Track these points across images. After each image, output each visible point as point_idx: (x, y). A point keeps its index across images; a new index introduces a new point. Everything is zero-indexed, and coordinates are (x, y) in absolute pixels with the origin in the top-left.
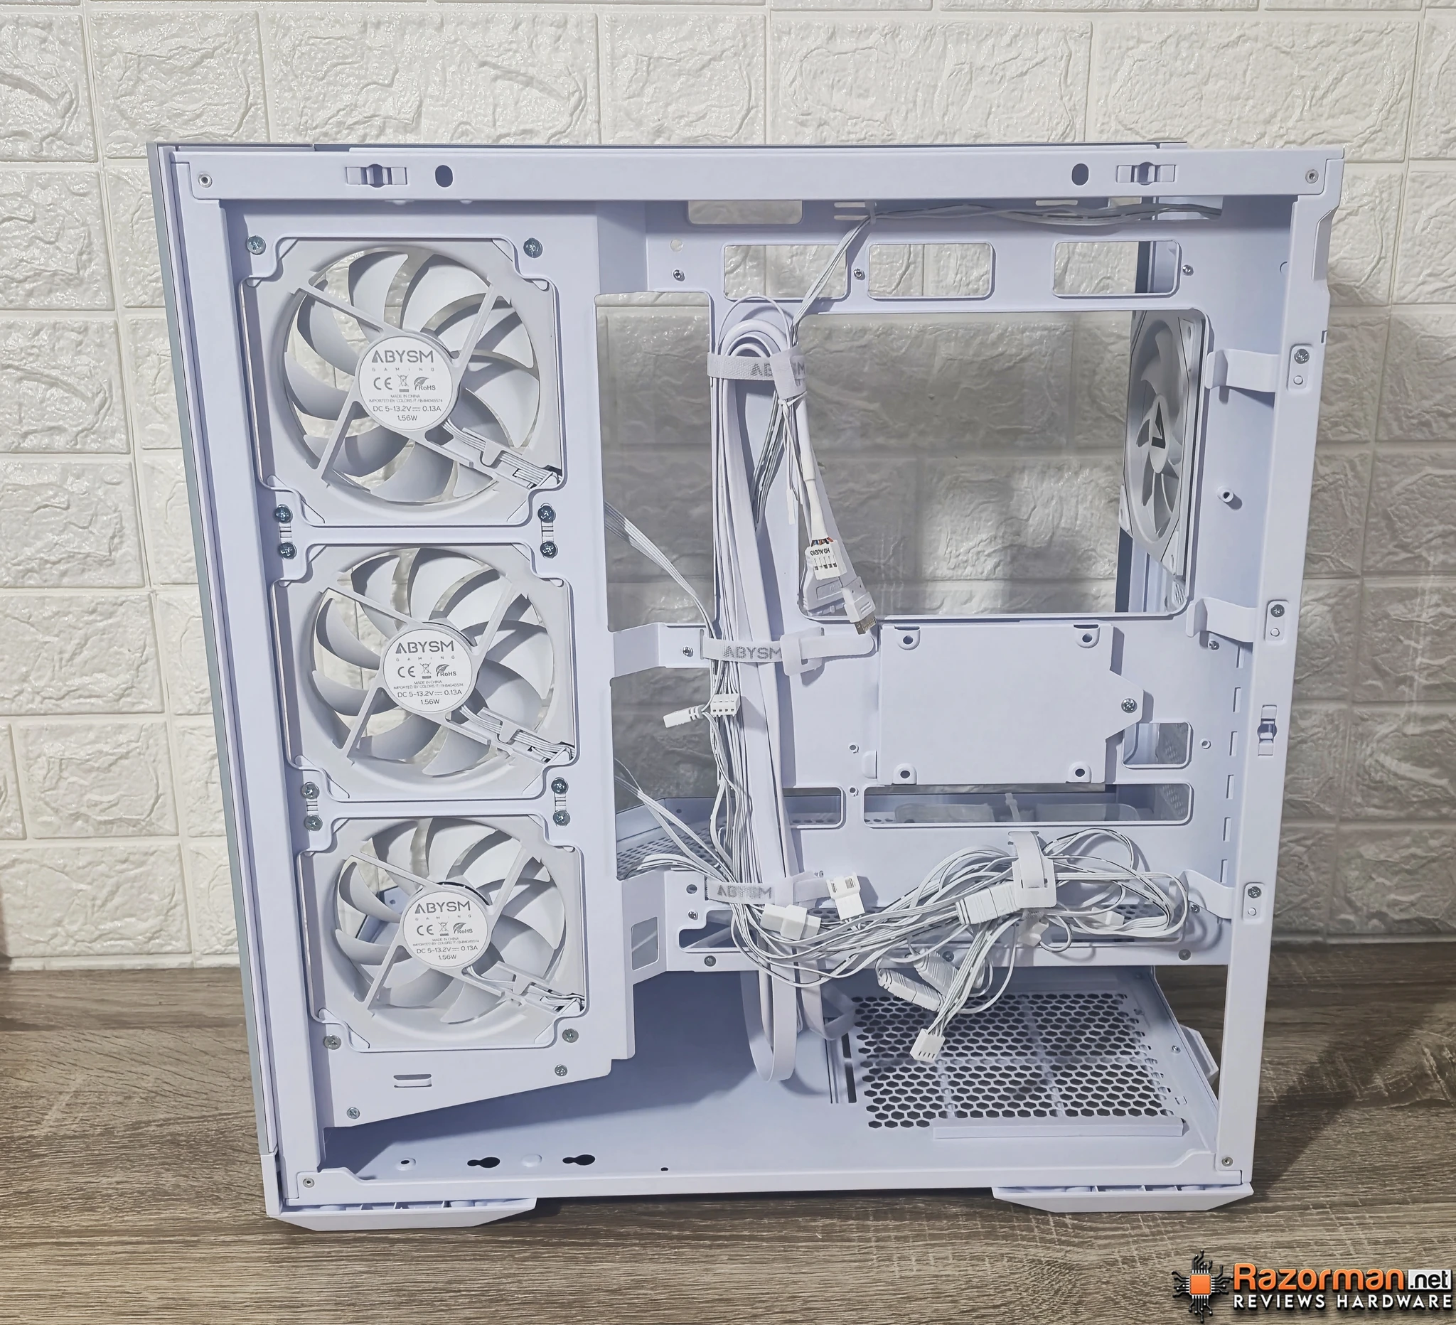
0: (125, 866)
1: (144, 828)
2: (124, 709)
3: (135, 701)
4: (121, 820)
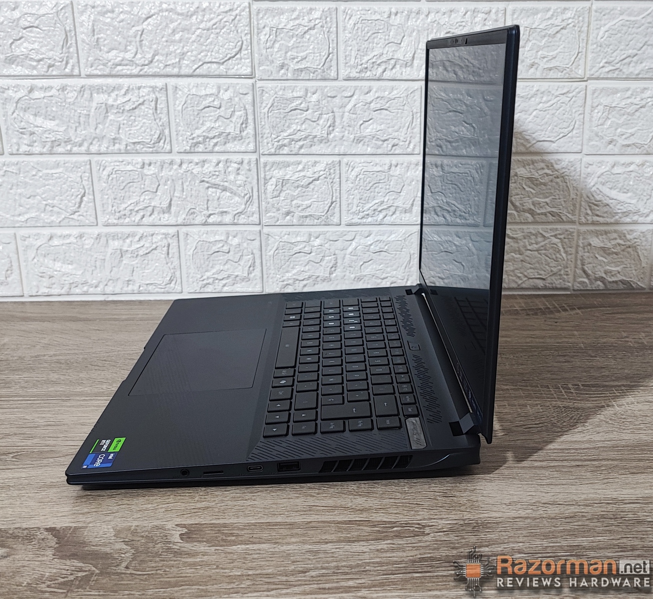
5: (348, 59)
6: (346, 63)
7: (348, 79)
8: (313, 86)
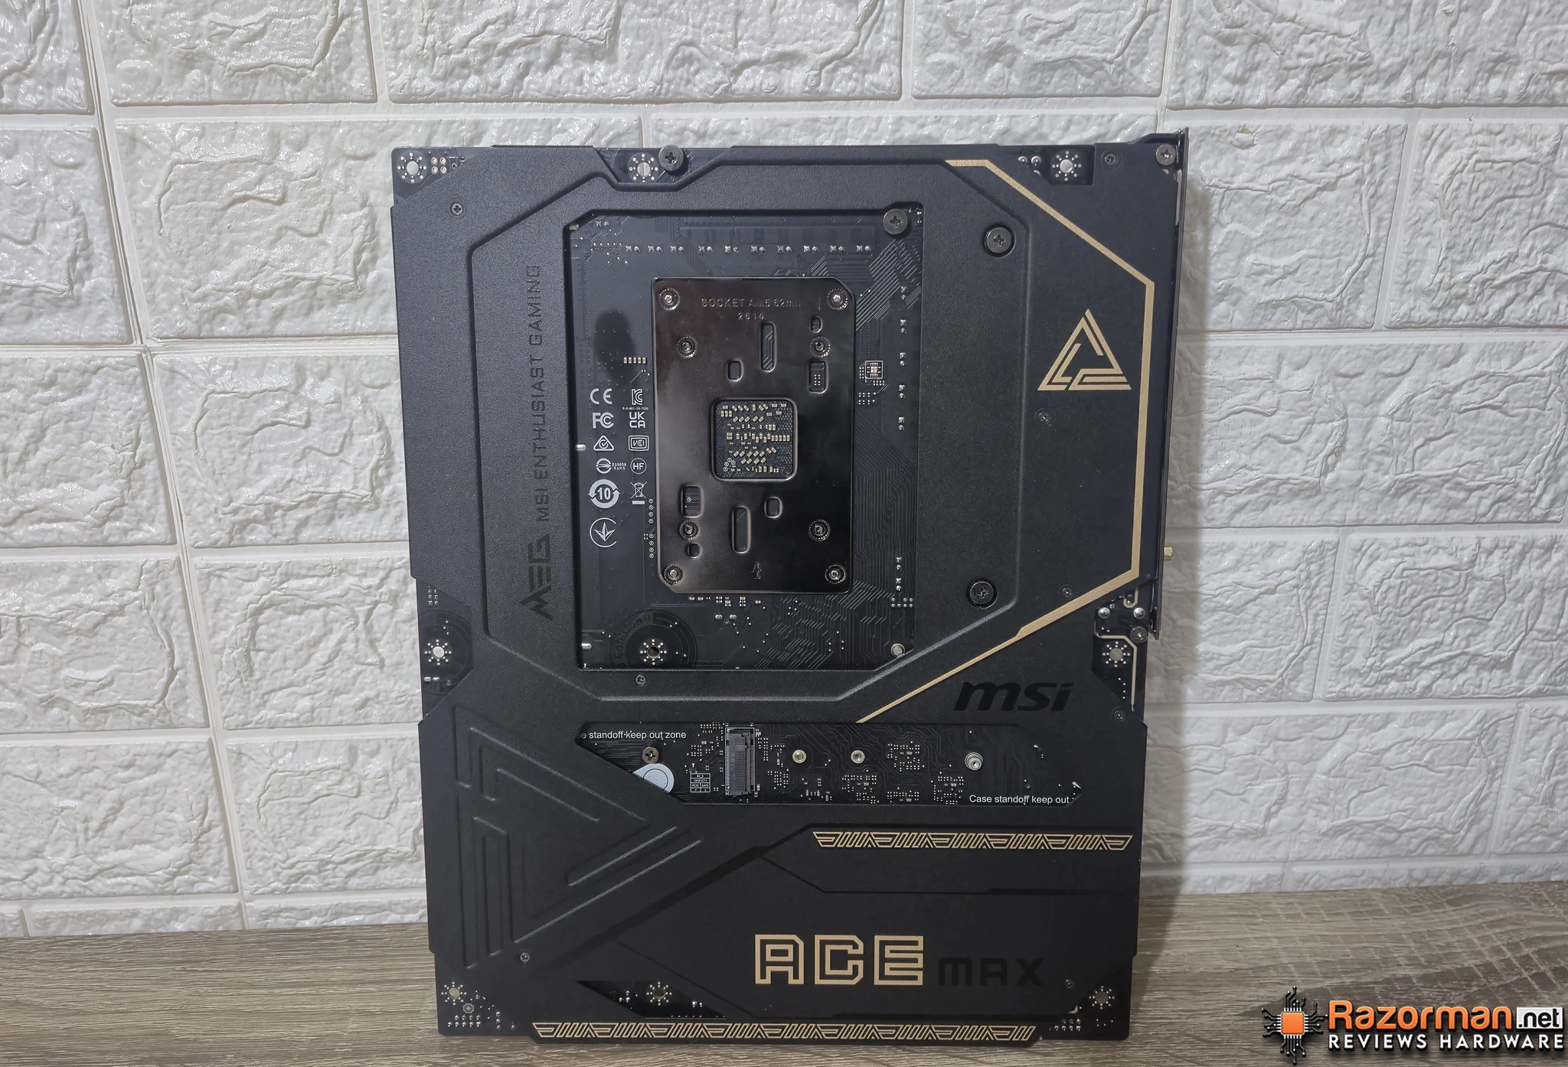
0: (128, 773)
1: (154, 717)
2: (111, 540)
3: (129, 526)
4: (118, 706)
5: (1412, 270)
6: (1406, 283)
7: (1405, 325)
8: (1301, 348)
